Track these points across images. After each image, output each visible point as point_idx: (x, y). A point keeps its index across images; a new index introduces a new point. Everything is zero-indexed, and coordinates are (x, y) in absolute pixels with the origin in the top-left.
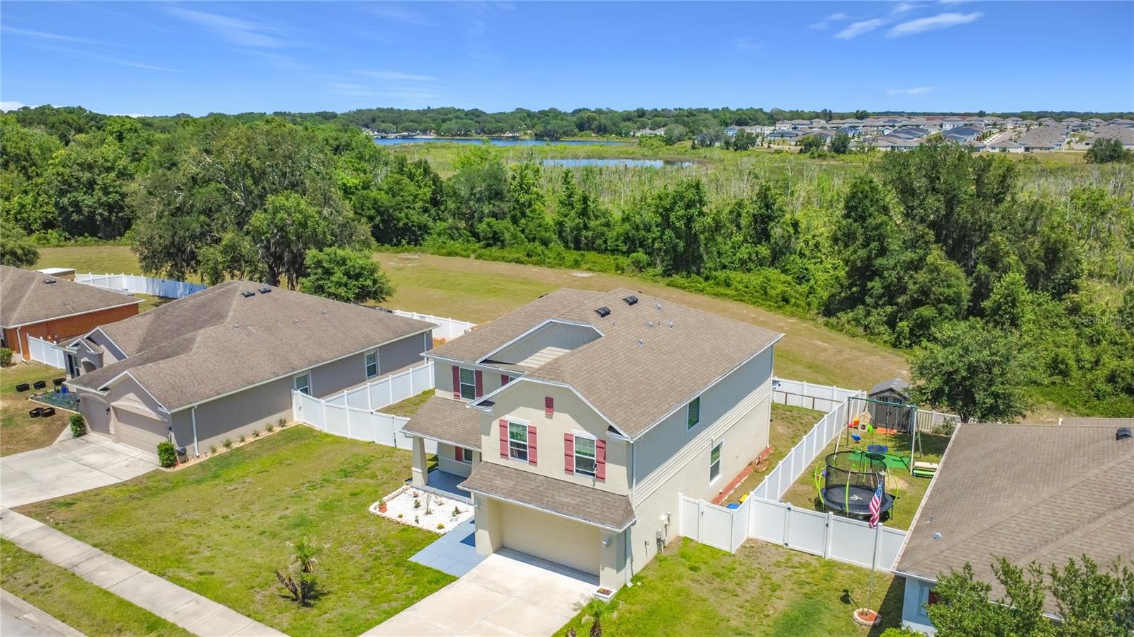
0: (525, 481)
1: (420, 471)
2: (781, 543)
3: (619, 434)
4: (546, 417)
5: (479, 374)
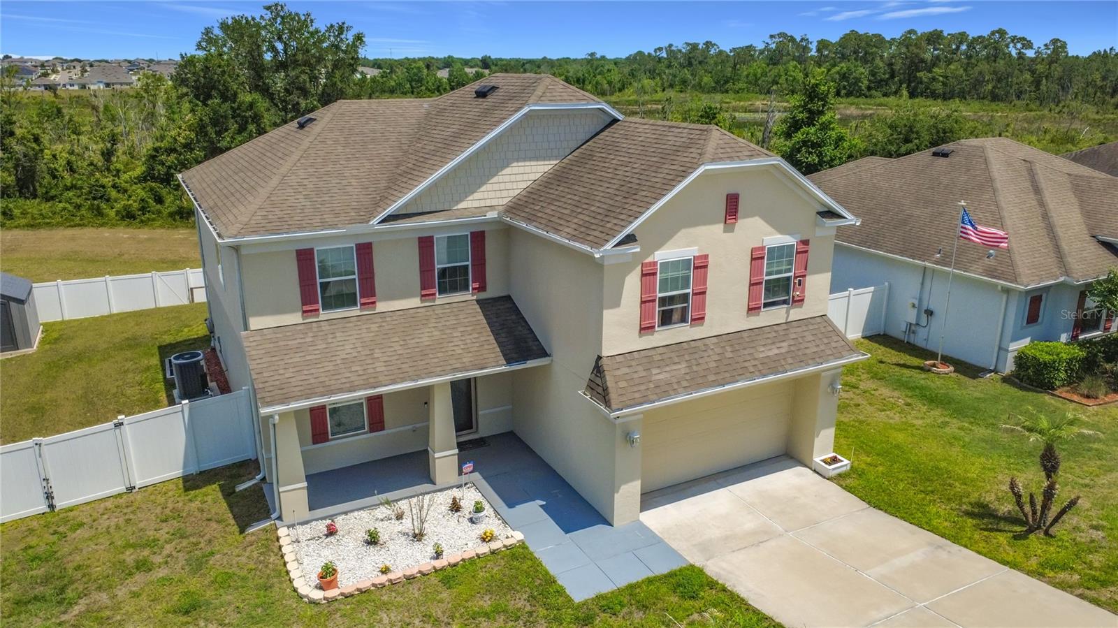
0: (696, 356)
1: (305, 483)
3: (844, 218)
4: (725, 231)
5: (365, 251)
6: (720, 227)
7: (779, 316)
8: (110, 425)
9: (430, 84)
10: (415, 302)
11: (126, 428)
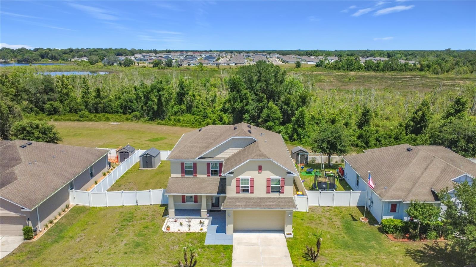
0: (250, 200)
1: (174, 210)
2: (317, 205)
3: (293, 174)
4: (258, 174)
5: (195, 164)
7: (276, 195)
8: (148, 191)
9: (356, 66)
10: (205, 176)
11: (151, 192)
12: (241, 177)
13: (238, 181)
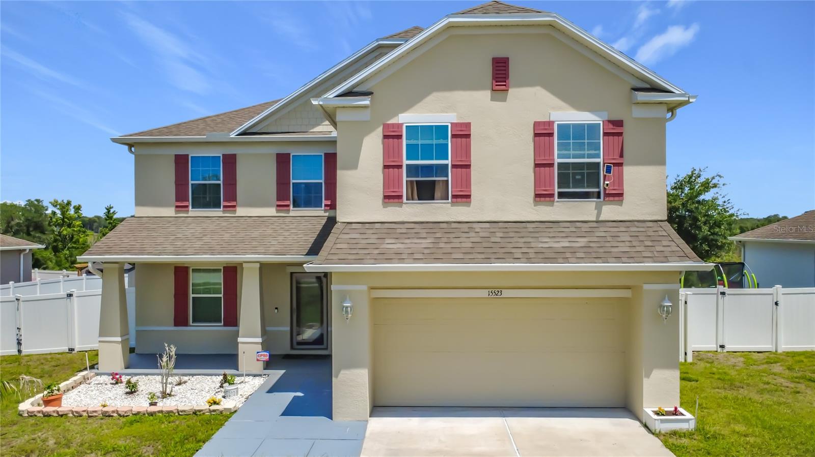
0: (452, 235)
1: (119, 339)
2: (713, 347)
4: (493, 99)
5: (230, 162)
6: (488, 93)
7: (585, 210)
10: (271, 211)
11: (74, 298)
12: (407, 118)
13: (392, 136)
